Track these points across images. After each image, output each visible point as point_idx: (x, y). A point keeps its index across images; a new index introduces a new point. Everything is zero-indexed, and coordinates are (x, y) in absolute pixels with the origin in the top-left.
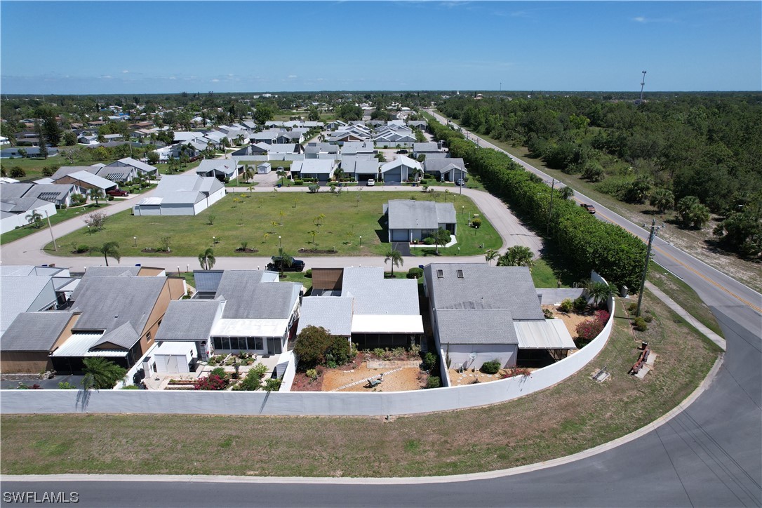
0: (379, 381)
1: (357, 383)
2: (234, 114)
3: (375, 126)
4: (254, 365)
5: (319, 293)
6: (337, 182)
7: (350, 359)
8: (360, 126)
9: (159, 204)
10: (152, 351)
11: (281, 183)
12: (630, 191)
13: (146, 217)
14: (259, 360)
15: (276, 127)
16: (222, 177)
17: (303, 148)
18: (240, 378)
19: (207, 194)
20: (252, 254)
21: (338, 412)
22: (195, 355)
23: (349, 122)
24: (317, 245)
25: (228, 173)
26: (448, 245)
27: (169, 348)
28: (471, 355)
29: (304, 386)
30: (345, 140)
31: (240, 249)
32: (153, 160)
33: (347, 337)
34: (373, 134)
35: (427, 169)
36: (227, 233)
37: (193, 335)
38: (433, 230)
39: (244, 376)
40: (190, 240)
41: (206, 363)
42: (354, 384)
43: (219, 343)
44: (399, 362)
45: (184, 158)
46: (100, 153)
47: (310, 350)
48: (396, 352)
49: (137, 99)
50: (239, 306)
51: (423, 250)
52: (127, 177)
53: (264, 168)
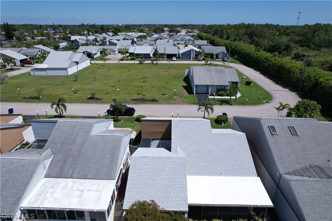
6: (155, 59)
11: (123, 59)
25: (94, 53)
35: (205, 52)
52: (36, 55)
53: (114, 51)
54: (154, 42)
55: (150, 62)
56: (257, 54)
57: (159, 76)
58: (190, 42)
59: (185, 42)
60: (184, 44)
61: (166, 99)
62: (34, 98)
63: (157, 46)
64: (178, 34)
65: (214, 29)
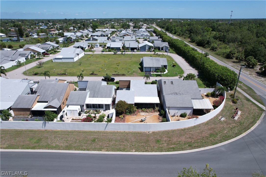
0: (145, 120)
1: (137, 120)
2: (84, 26)
3: (135, 31)
4: (101, 114)
5: (122, 89)
6: (123, 50)
7: (134, 112)
8: (130, 31)
9: (61, 58)
10: (65, 109)
11: (103, 51)
12: (228, 54)
13: (57, 63)
14: (102, 112)
15: (99, 31)
16: (82, 48)
17: (110, 38)
18: (96, 118)
19: (78, 54)
20: (96, 75)
21: (132, 130)
22: (80, 110)
23: (126, 29)
24: (119, 72)
25: (85, 47)
26: (165, 73)
27: (71, 108)
28: (177, 111)
29: (119, 121)
30: (125, 35)
31: (92, 74)
32: (57, 43)
33: (133, 104)
34: (135, 34)
35: (155, 46)
36: (86, 68)
37: (79, 103)
38: (159, 67)
39: (98, 117)
40: (74, 71)
41: (84, 113)
42: (136, 120)
43: (88, 106)
44: (151, 113)
45: (68, 42)
46: (39, 40)
47: (121, 109)
48: (150, 110)
49: (49, 21)
50: (94, 93)
51: (156, 74)
53: (97, 45)
56: (184, 48)
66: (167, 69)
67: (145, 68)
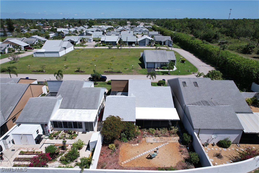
6: (120, 45)
9: (44, 51)
11: (97, 45)
12: (245, 49)
13: (38, 58)
16: (73, 43)
19: (65, 48)
24: (112, 69)
25: (76, 41)
35: (156, 40)
45: (59, 37)
46: (27, 35)
51: (162, 72)
52: (34, 43)
53: (90, 40)
54: (119, 33)
55: (116, 47)
56: (192, 42)
57: (122, 57)
58: (146, 32)
59: (142, 32)
60: (141, 34)
61: (127, 71)
62: (39, 71)
63: (121, 36)
64: (138, 26)
65: (165, 22)
66: (175, 65)
67: (148, 63)
